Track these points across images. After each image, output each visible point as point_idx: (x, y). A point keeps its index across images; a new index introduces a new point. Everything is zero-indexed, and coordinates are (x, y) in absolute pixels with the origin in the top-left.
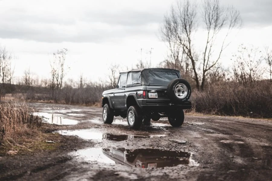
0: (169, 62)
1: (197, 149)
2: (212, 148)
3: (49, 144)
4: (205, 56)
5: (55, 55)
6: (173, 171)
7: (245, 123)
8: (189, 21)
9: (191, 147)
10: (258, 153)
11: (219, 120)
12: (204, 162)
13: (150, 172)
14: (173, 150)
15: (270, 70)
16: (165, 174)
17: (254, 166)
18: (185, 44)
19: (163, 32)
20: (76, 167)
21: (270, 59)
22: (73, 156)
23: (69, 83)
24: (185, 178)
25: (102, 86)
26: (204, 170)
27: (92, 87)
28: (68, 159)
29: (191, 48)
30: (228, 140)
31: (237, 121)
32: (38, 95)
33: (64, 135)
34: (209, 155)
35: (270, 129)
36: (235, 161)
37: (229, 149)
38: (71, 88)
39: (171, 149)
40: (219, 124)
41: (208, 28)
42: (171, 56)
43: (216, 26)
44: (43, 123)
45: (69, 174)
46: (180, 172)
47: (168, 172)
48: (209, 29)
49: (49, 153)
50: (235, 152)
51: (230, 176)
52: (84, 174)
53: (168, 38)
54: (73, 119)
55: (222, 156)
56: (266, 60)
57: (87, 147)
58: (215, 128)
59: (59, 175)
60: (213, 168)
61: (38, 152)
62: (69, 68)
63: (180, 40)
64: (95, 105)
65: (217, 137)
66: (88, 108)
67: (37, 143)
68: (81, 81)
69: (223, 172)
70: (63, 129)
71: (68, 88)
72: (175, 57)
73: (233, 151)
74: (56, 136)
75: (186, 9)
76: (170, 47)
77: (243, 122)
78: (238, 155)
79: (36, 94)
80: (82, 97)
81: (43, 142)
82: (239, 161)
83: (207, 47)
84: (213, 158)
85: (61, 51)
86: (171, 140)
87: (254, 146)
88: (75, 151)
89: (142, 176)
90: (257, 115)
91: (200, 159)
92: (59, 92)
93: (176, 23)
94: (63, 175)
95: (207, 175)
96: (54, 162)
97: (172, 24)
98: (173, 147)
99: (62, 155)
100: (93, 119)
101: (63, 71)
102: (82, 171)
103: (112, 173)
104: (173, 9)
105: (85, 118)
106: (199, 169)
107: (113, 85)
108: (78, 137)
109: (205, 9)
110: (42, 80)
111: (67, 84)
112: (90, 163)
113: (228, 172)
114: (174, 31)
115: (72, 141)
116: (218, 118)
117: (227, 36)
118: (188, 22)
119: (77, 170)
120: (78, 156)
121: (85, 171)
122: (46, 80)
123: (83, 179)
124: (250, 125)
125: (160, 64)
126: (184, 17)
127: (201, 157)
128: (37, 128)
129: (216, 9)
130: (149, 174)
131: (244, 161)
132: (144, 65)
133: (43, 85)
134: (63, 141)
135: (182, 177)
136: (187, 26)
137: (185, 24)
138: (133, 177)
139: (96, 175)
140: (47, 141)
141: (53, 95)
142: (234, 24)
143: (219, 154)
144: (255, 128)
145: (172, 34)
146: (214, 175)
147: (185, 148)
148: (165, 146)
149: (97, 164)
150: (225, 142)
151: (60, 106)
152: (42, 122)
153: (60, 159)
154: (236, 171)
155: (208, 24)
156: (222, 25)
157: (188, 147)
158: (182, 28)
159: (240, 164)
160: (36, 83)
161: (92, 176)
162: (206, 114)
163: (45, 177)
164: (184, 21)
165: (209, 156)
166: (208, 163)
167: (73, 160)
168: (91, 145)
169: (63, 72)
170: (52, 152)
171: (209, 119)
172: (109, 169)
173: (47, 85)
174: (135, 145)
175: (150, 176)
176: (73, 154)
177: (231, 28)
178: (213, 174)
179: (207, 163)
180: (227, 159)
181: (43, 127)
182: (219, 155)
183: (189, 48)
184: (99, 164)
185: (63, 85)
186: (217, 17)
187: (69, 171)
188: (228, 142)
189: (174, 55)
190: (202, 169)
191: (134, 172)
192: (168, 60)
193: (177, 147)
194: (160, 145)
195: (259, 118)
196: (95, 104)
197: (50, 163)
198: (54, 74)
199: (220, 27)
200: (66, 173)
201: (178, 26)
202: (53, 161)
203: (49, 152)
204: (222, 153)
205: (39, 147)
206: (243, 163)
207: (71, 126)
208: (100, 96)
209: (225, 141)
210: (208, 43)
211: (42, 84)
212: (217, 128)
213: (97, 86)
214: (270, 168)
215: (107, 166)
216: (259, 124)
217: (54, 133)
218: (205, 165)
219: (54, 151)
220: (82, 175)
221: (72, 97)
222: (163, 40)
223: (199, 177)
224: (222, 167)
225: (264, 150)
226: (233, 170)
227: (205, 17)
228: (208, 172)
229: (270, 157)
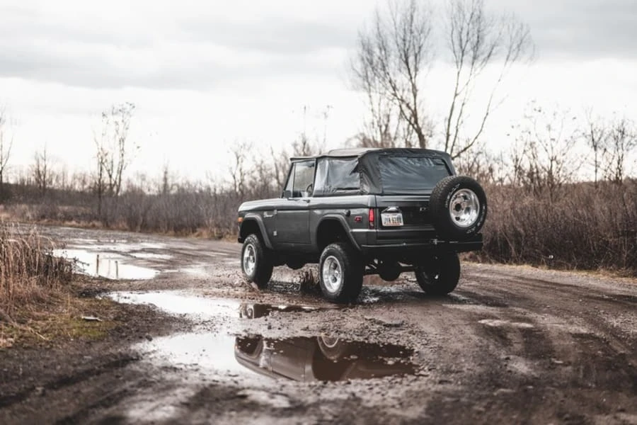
0: (368, 138)
1: (426, 339)
2: (461, 337)
3: (87, 324)
4: (449, 125)
5: (105, 119)
6: (371, 389)
7: (536, 280)
8: (414, 46)
9: (414, 334)
10: (563, 351)
11: (478, 272)
12: (442, 369)
13: (319, 391)
14: (372, 340)
15: (596, 162)
16: (352, 397)
17: (554, 379)
18: (404, 98)
19: (354, 69)
20: (149, 377)
21: (594, 135)
22: (143, 352)
23: (137, 183)
24: (398, 406)
25: (212, 190)
26: (440, 387)
27: (189, 191)
28: (132, 359)
29: (417, 108)
30: (497, 318)
31: (519, 275)
32: (66, 208)
33: (124, 304)
34: (453, 354)
35: (591, 294)
36: (511, 367)
37: (498, 338)
38: (142, 195)
39: (366, 339)
40: (478, 281)
41: (457, 62)
42: (373, 123)
43: (475, 58)
44: (75, 274)
45: (133, 394)
46: (387, 393)
47: (360, 391)
48: (460, 64)
49: (88, 345)
50: (512, 348)
51: (499, 402)
52: (168, 395)
53: (366, 84)
54: (146, 266)
55: (482, 356)
56: (586, 137)
57: (177, 331)
58: (470, 291)
59: (108, 395)
60: (462, 384)
61: (61, 342)
62: (138, 147)
63: (394, 88)
64: (196, 234)
65: (473, 311)
66: (180, 240)
67: (61, 320)
68: (165, 179)
69: (484, 393)
70: (121, 290)
71: (135, 195)
72: (381, 127)
73: (507, 345)
74: (105, 306)
75: (409, 18)
76: (371, 103)
77: (533, 278)
78: (519, 354)
79: (60, 207)
80: (167, 216)
81: (74, 320)
82: (521, 367)
83: (455, 105)
84: (463, 360)
85: (120, 108)
86: (368, 318)
87: (554, 334)
88: (147, 341)
89: (299, 401)
90: (565, 262)
91: (432, 361)
92: (113, 203)
93: (385, 50)
94: (118, 396)
95: (448, 399)
96: (99, 367)
97: (377, 50)
98: (371, 334)
99: (116, 348)
100: (192, 268)
101: (123, 155)
102: (164, 386)
103: (231, 392)
104: (379, 19)
105: (171, 264)
106: (430, 386)
107: (237, 190)
108: (155, 307)
109: (452, 18)
110: (74, 175)
111: (132, 185)
112: (181, 369)
113: (495, 394)
114: (380, 66)
115: (142, 317)
116: (477, 268)
117: (499, 80)
118: (412, 47)
119: (152, 384)
120: (154, 352)
121: (170, 387)
122: (85, 175)
123: (164, 406)
124: (548, 286)
125: (346, 143)
126: (404, 36)
127: (436, 356)
128: (61, 286)
129: (477, 18)
130: (315, 395)
131: (531, 368)
132: (311, 143)
133: (78, 187)
134: (120, 317)
135: (390, 404)
136: (410, 57)
137: (404, 51)
138: (279, 404)
139: (196, 397)
140: (83, 317)
141: (99, 209)
142: (517, 54)
143: (477, 351)
144: (559, 293)
145: (375, 74)
146: (463, 400)
147: (399, 335)
148: (354, 331)
149: (197, 370)
150: (491, 324)
151: (115, 236)
152: (73, 272)
153: (113, 360)
154: (514, 391)
155: (457, 54)
156: (489, 56)
157: (407, 334)
158: (397, 61)
159: (522, 375)
160: (61, 182)
161: (185, 400)
163: (77, 401)
164: (402, 46)
165: (454, 356)
166: (452, 372)
167: (143, 361)
168: (185, 327)
169: (124, 158)
170: (94, 342)
172: (224, 382)
173: (86, 187)
174: (285, 328)
175: (319, 400)
176: (144, 346)
177: (509, 63)
178: (463, 396)
179: (449, 371)
180: (494, 362)
181: (74, 283)
182: (475, 353)
183: (413, 108)
184: (202, 371)
185: (124, 187)
186: (478, 37)
187: (132, 386)
188: (497, 323)
189: (378, 122)
190: (436, 386)
191: (281, 390)
192: (366, 134)
193: (380, 335)
194: (342, 329)
195: (568, 269)
196: (196, 231)
197: (89, 367)
198: (104, 161)
199: (484, 60)
200: (125, 391)
201: (389, 56)
202: (96, 364)
203: (87, 343)
204: (484, 349)
205: (66, 330)
206: (530, 372)
207: (141, 283)
208: (207, 215)
209: (490, 322)
210: (457, 97)
211: (75, 184)
212: (473, 291)
213: (201, 191)
214: (590, 385)
215: (220, 376)
216: (571, 284)
217: (101, 299)
218: (443, 376)
219: (100, 340)
220: (164, 396)
221: (144, 215)
222: (355, 89)
223: (429, 403)
224: (482, 380)
225: (576, 343)
226: (506, 388)
227: (452, 37)
228: (451, 392)
229: (590, 358)
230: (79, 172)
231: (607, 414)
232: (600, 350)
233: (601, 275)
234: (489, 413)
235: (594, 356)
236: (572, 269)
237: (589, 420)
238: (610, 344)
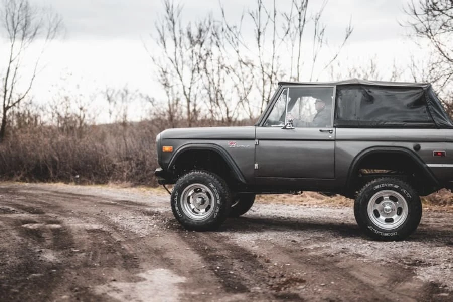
2: (8, 238)
4: (6, 83)
7: (67, 193)
10: (80, 242)
11: (25, 189)
15: (110, 110)
17: (71, 263)
21: (109, 92)
30: (35, 223)
31: (55, 190)
35: (103, 201)
36: (42, 257)
37: (35, 237)
40: (25, 196)
41: (11, 38)
43: (24, 36)
48: (13, 39)
50: (44, 243)
51: (30, 284)
55: (22, 251)
56: (103, 93)
58: (18, 203)
60: (4, 274)
65: (19, 218)
69: (20, 279)
73: (41, 241)
77: (65, 192)
78: (49, 247)
82: (50, 256)
83: (10, 68)
84: (8, 256)
87: (75, 231)
90: (87, 180)
109: (6, 6)
113: (28, 278)
116: (25, 186)
117: (42, 52)
124: (75, 197)
129: (25, 7)
131: (56, 256)
142: (55, 34)
143: (19, 248)
144: (82, 201)
146: (4, 285)
150: (31, 227)
154: (42, 275)
155: (11, 32)
156: (34, 34)
159: (50, 262)
162: (4, 181)
171: (10, 189)
177: (49, 40)
178: (4, 283)
180: (30, 255)
182: (17, 249)
186: (26, 21)
188: (36, 226)
195: (89, 184)
199: (31, 37)
204: (24, 246)
206: (56, 260)
209: (31, 226)
210: (12, 63)
212: (21, 204)
214: (96, 265)
216: (89, 194)
224: (20, 269)
225: (89, 236)
226: (36, 273)
227: (6, 19)
229: (97, 246)
231: (104, 284)
232: (104, 239)
233: (110, 187)
234: (22, 293)
235: (100, 244)
236: (92, 184)
237: (91, 290)
238: (112, 235)
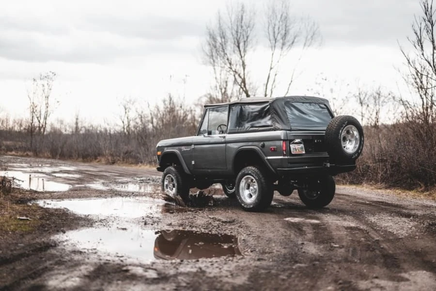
0: (213, 96)
1: (249, 231)
2: (272, 229)
3: (21, 222)
4: (266, 89)
5: (36, 83)
6: (212, 265)
8: (243, 35)
9: (242, 228)
10: (339, 238)
12: (259, 251)
13: (177, 267)
14: (214, 232)
15: (362, 113)
16: (199, 270)
17: (333, 257)
18: (237, 71)
19: (204, 51)
20: (62, 258)
21: (361, 96)
22: (59, 241)
23: (57, 126)
24: (230, 276)
25: (108, 131)
26: (258, 263)
27: (93, 131)
28: (51, 246)
29: (245, 77)
30: (296, 217)
32: (8, 143)
33: (47, 208)
34: (267, 241)
35: (358, 200)
36: (305, 249)
37: (297, 230)
38: (61, 134)
39: (210, 231)
41: (272, 47)
42: (216, 87)
43: (283, 44)
44: (13, 188)
45: (51, 269)
46: (223, 267)
47: (205, 266)
48: (273, 48)
49: (21, 237)
50: (306, 236)
51: (296, 272)
52: (75, 270)
53: (212, 60)
54: (62, 182)
55: (286, 242)
56: (355, 97)
57: (82, 226)
58: (279, 198)
59: (35, 270)
60: (272, 261)
61: (3, 235)
62: (58, 102)
63: (230, 64)
64: (98, 160)
66: (86, 164)
67: (3, 220)
68: (77, 123)
69: (287, 267)
70: (45, 199)
71: (56, 134)
72: (221, 89)
73: (303, 235)
74: (33, 210)
75: (240, 17)
76: (215, 73)
78: (310, 241)
79: (4, 142)
80: (77, 148)
81: (12, 219)
82: (312, 249)
83: (270, 75)
84: (274, 245)
85: (46, 75)
86: (212, 217)
87: (334, 227)
88: (62, 233)
89: (164, 273)
90: (341, 179)
91: (254, 246)
92: (41, 139)
93: (224, 38)
94: (41, 271)
95: (263, 271)
96: (29, 251)
97: (219, 39)
98: (213, 228)
99: (41, 239)
100: (94, 183)
101: (47, 107)
102: (72, 264)
103: (118, 268)
104: (220, 17)
105: (80, 181)
106: (252, 262)
107: (125, 131)
108: (68, 210)
109: (268, 18)
110: (14, 120)
111: (54, 128)
112: (85, 252)
113: (294, 267)
114: (221, 49)
115: (59, 217)
117: (299, 59)
118: (242, 37)
119: (64, 263)
120: (66, 241)
121: (77, 264)
122: (22, 121)
123: (72, 277)
125: (199, 100)
126: (237, 29)
127: (256, 243)
128: (4, 196)
129: (285, 19)
130: (175, 269)
131: (318, 250)
132: (175, 100)
133: (17, 128)
134: (44, 217)
135: (224, 275)
136: (241, 43)
137: (237, 39)
138: (151, 275)
139: (94, 271)
140: (18, 218)
141: (31, 144)
142: (311, 42)
143: (283, 239)
144: (337, 200)
145: (218, 54)
146: (273, 271)
147: (232, 229)
148: (202, 226)
149: (96, 253)
150: (293, 221)
151: (42, 162)
152: (12, 186)
153: (39, 246)
154: (306, 265)
155: (272, 42)
156: (293, 43)
157: (237, 228)
158: (232, 45)
159: (312, 254)
160: (5, 125)
161: (86, 274)
163: (13, 275)
164: (235, 36)
165: (268, 242)
166: (266, 253)
167: (59, 247)
168: (88, 224)
169: (49, 109)
170: (26, 234)
172: (114, 261)
173: (22, 128)
174: (156, 224)
175: (177, 273)
176: (60, 237)
177: (306, 48)
178: (273, 269)
179: (264, 253)
180: (294, 246)
181: (12, 194)
182: (282, 240)
183: (243, 77)
184: (99, 253)
185: (48, 129)
186: (285, 31)
187: (51, 264)
188: (296, 220)
189: (220, 86)
190: (255, 262)
191: (152, 266)
192: (212, 94)
193: (219, 228)
194: (194, 225)
195: (343, 184)
196: (97, 159)
197: (22, 251)
198: (34, 111)
199: (290, 45)
200: (46, 267)
201: (227, 42)
202: (27, 250)
203: (21, 235)
204: (287, 237)
205: (6, 226)
206: (317, 253)
207: (59, 194)
208: (105, 147)
209: (292, 219)
210: (272, 70)
211: (15, 126)
212: (281, 199)
213: (101, 132)
214: (356, 261)
215: (112, 257)
216: (345, 194)
217: (31, 205)
218: (260, 255)
219: (29, 233)
220: (72, 271)
221: (62, 148)
222: (205, 64)
223: (250, 273)
224: (286, 258)
225: (348, 233)
226: (300, 263)
227: (268, 30)
228: (265, 267)
229: (356, 243)
230: (18, 118)
231: (366, 280)
232: (363, 237)
233: (364, 188)
234: (290, 280)
235: (359, 242)
236: (346, 184)
237: (355, 284)
238: (370, 233)
